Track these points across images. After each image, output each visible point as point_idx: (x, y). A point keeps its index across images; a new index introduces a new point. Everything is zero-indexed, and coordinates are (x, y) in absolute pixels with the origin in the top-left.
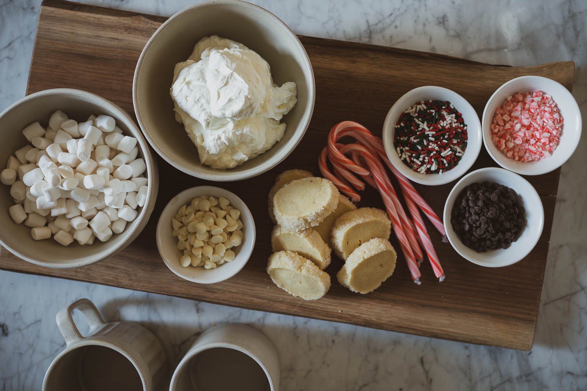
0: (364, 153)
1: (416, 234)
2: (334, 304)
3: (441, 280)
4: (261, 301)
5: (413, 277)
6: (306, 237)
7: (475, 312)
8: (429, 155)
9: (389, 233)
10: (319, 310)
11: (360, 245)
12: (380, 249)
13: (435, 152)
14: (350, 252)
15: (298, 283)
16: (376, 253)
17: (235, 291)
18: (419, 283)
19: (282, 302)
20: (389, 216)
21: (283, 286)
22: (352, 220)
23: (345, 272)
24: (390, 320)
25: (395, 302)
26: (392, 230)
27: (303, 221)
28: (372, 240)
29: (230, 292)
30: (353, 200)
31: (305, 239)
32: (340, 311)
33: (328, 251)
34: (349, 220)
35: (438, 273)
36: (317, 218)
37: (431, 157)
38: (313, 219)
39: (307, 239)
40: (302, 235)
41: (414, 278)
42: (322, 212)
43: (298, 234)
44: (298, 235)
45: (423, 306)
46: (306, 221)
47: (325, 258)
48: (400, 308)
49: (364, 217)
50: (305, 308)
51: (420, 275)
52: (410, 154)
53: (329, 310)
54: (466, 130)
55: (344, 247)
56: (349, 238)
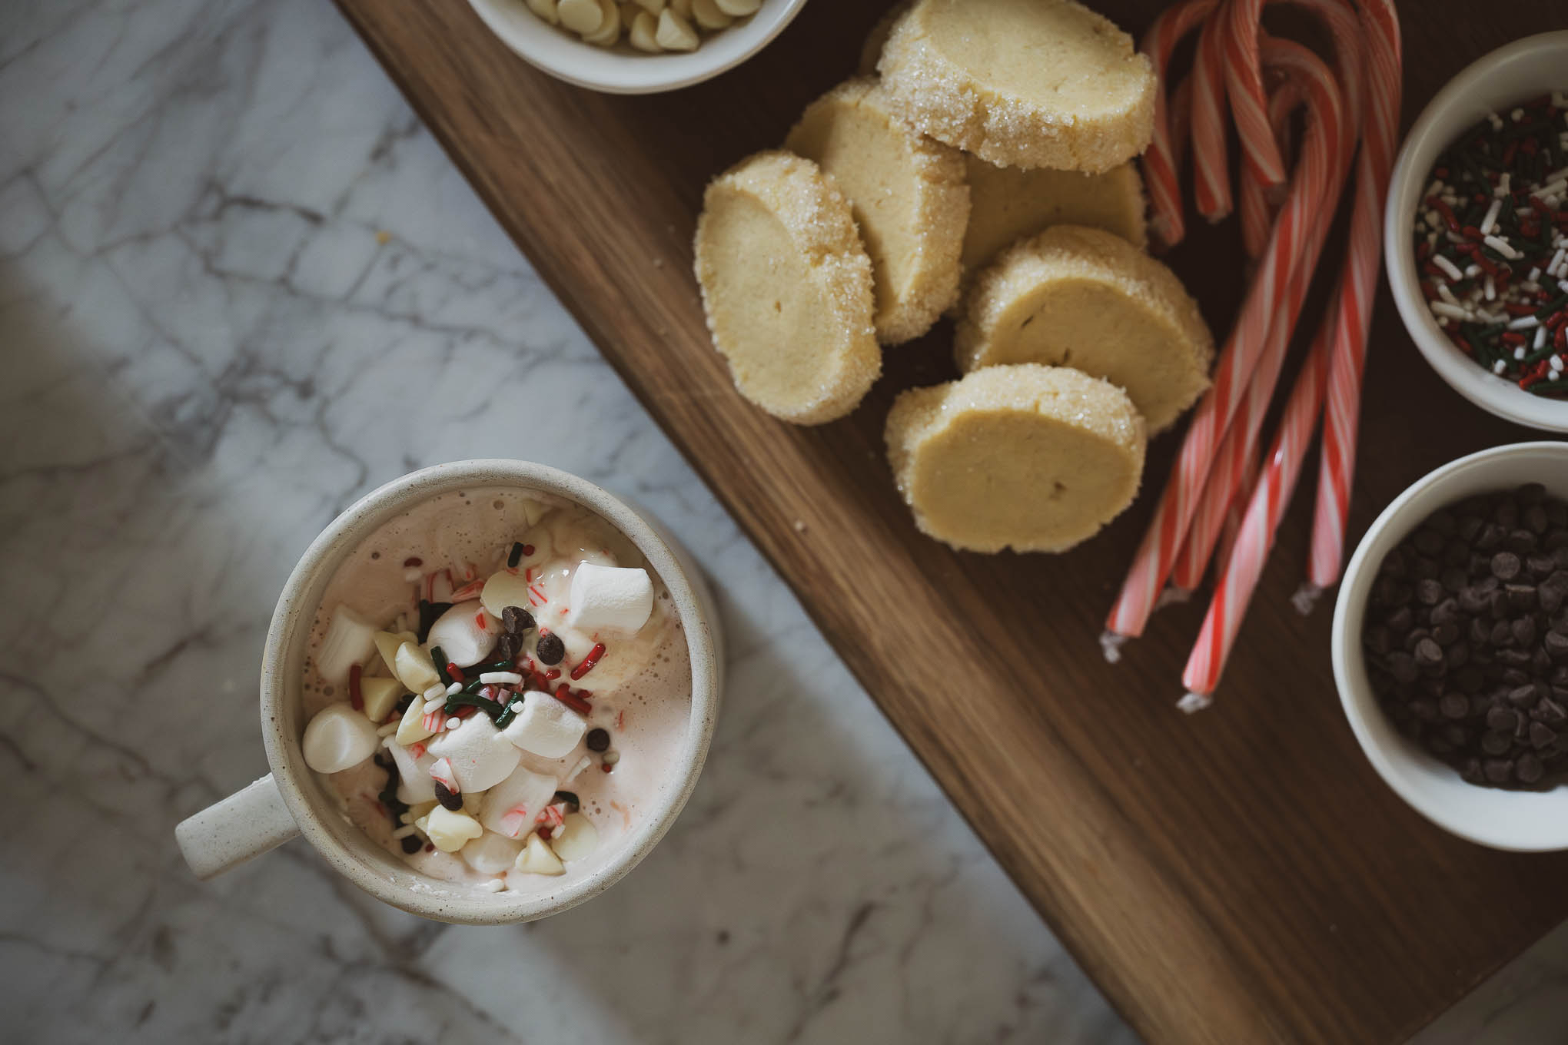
1: (1241, 504)
2: (802, 491)
3: (1187, 703)
4: (599, 279)
5: (1114, 618)
6: (925, 177)
7: (1187, 892)
9: (1167, 418)
10: (741, 463)
11: (1054, 365)
12: (1110, 426)
14: (1009, 357)
15: (770, 304)
16: (1088, 427)
17: (552, 177)
18: (1112, 655)
19: (657, 340)
20: (1217, 368)
21: (711, 277)
22: (1108, 263)
23: (936, 403)
24: (922, 687)
25: (984, 649)
26: (1185, 422)
27: (971, 107)
28: (1104, 386)
29: (535, 170)
30: (1156, 220)
31: (918, 179)
32: (799, 526)
33: (946, 294)
34: (1099, 255)
35: (1197, 672)
36: (1020, 137)
38: (1004, 130)
39: (926, 183)
40: (921, 160)
41: (1113, 624)
42: (1054, 132)
43: (913, 144)
44: (909, 150)
45: (1057, 737)
46: (980, 114)
47: (920, 304)
48: (983, 679)
49: (1150, 288)
50: (707, 419)
51: (1137, 632)
53: (772, 495)
55: (1006, 324)
56: (1048, 309)
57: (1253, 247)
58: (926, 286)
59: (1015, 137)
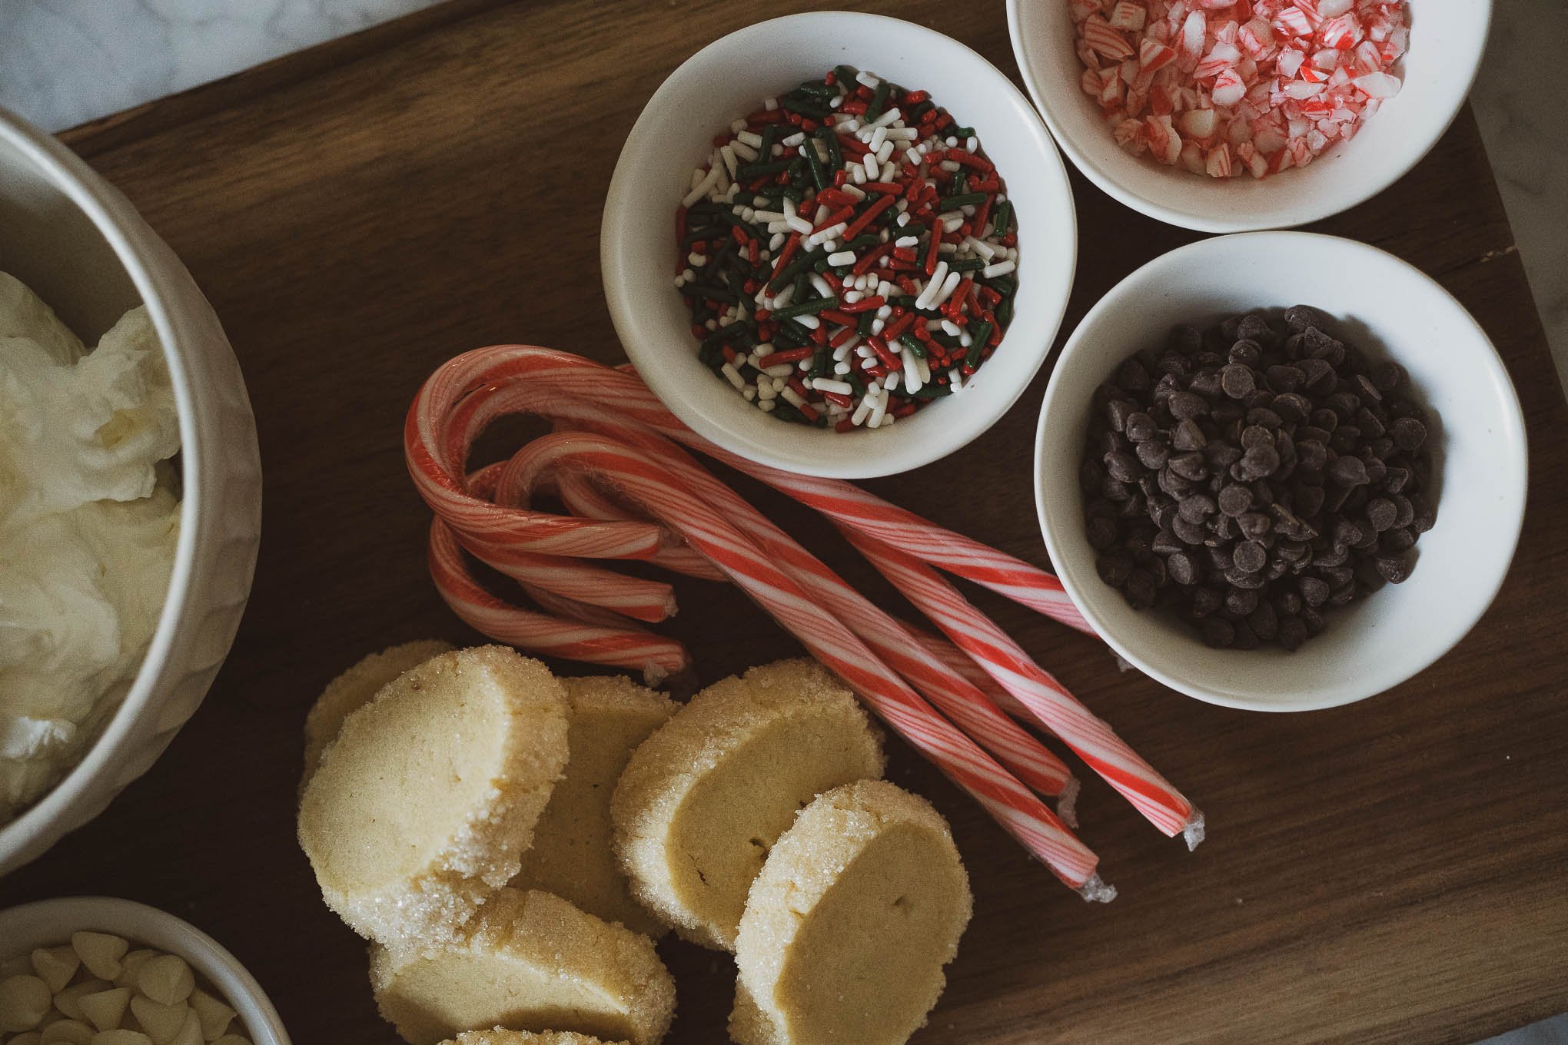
0: (594, 459)
3: (1192, 838)
5: (1068, 880)
6: (499, 945)
7: (1409, 901)
8: (870, 335)
9: (870, 745)
11: (765, 856)
12: (851, 839)
13: (884, 311)
14: (738, 909)
16: (841, 869)
18: (1108, 895)
20: (837, 675)
22: (671, 773)
23: (752, 1006)
27: (439, 887)
28: (805, 816)
31: (498, 954)
33: (637, 951)
34: (660, 777)
35: (1164, 821)
36: (492, 846)
37: (881, 341)
38: (477, 860)
39: (507, 948)
40: (479, 944)
41: (1075, 883)
42: (501, 810)
43: (458, 945)
44: (463, 951)
45: (1175, 978)
46: (452, 879)
47: (638, 990)
49: (718, 733)
51: (1093, 859)
52: (786, 370)
54: (979, 152)
55: (697, 902)
56: (696, 855)
58: (621, 978)
59: (490, 851)
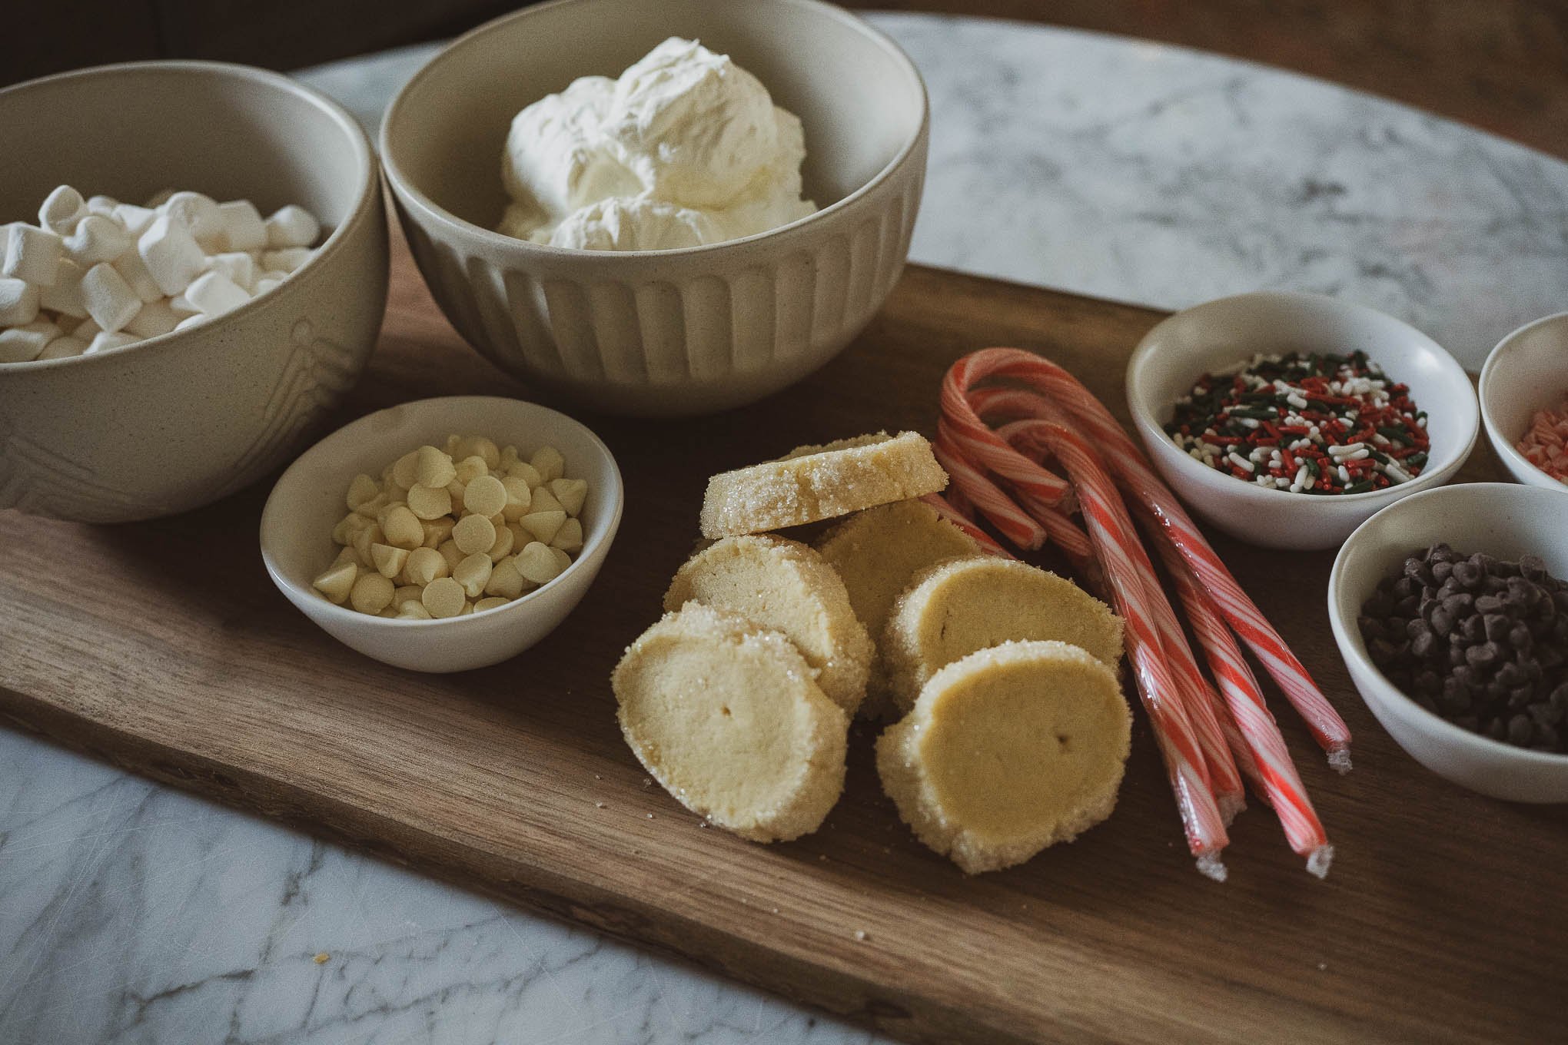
2: (843, 908)
3: (1314, 866)
4: (551, 841)
8: (1286, 447)
10: (771, 914)
13: (1306, 442)
18: (1218, 872)
19: (631, 860)
24: (1073, 1009)
25: (1104, 948)
27: (793, 482)
32: (860, 935)
35: (1300, 831)
36: (844, 481)
37: (1294, 454)
38: (829, 483)
45: (1232, 985)
46: (804, 483)
51: (1225, 840)
52: (1217, 449)
53: (815, 924)
54: (1424, 427)
55: (927, 640)
56: (952, 611)
57: (1082, 550)
58: (842, 637)
59: (840, 484)
